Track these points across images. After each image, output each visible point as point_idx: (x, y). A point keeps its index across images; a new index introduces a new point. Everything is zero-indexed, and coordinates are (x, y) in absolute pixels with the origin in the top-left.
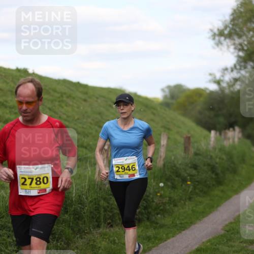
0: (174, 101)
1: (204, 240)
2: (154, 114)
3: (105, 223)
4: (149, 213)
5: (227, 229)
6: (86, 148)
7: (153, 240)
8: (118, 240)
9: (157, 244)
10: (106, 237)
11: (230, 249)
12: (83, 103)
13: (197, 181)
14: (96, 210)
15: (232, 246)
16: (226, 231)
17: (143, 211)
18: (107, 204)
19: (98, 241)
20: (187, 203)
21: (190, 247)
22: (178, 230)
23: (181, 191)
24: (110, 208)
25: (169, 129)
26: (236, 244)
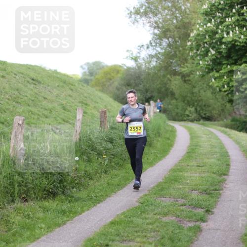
0: (92, 78)
1: (119, 213)
2: (72, 90)
3: (20, 198)
4: (65, 187)
5: (142, 201)
6: (3, 123)
7: (68, 214)
8: (33, 214)
9: (72, 218)
10: (20, 212)
11: (144, 221)
12: (1, 79)
13: (113, 155)
14: (10, 185)
15: (146, 218)
16: (140, 203)
17: (59, 185)
18: (22, 179)
19: (12, 216)
20: (102, 176)
21: (104, 219)
22: (93, 203)
23: (96, 165)
24: (24, 182)
25: (86, 104)
26: (150, 216)
